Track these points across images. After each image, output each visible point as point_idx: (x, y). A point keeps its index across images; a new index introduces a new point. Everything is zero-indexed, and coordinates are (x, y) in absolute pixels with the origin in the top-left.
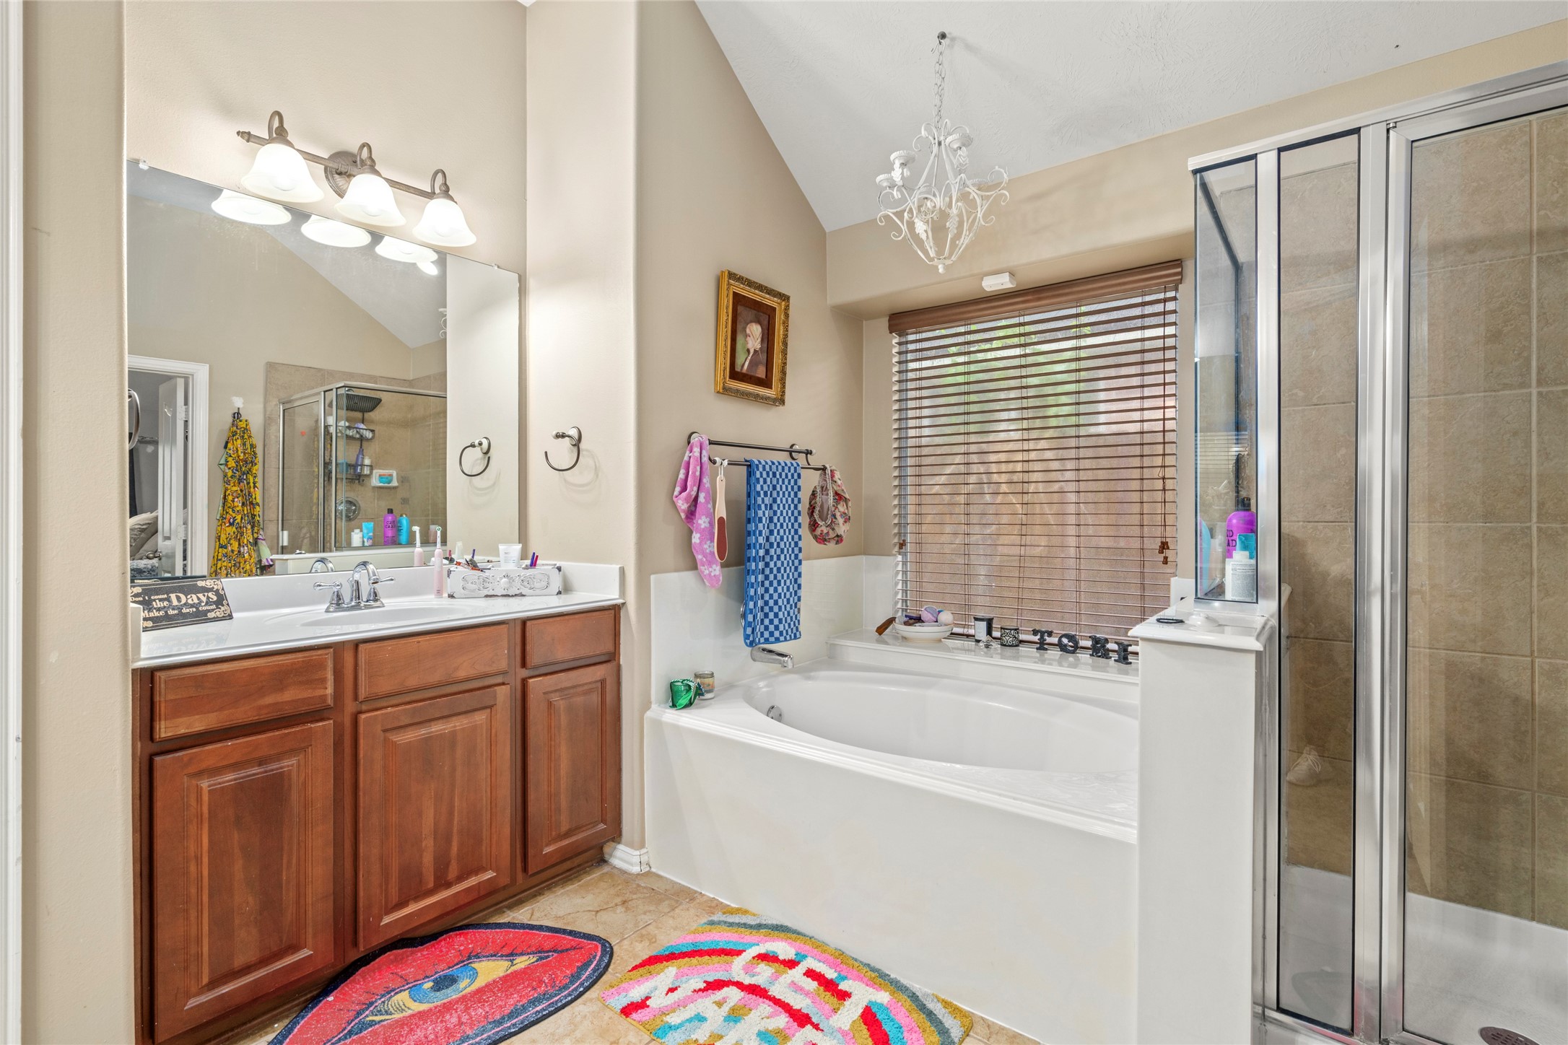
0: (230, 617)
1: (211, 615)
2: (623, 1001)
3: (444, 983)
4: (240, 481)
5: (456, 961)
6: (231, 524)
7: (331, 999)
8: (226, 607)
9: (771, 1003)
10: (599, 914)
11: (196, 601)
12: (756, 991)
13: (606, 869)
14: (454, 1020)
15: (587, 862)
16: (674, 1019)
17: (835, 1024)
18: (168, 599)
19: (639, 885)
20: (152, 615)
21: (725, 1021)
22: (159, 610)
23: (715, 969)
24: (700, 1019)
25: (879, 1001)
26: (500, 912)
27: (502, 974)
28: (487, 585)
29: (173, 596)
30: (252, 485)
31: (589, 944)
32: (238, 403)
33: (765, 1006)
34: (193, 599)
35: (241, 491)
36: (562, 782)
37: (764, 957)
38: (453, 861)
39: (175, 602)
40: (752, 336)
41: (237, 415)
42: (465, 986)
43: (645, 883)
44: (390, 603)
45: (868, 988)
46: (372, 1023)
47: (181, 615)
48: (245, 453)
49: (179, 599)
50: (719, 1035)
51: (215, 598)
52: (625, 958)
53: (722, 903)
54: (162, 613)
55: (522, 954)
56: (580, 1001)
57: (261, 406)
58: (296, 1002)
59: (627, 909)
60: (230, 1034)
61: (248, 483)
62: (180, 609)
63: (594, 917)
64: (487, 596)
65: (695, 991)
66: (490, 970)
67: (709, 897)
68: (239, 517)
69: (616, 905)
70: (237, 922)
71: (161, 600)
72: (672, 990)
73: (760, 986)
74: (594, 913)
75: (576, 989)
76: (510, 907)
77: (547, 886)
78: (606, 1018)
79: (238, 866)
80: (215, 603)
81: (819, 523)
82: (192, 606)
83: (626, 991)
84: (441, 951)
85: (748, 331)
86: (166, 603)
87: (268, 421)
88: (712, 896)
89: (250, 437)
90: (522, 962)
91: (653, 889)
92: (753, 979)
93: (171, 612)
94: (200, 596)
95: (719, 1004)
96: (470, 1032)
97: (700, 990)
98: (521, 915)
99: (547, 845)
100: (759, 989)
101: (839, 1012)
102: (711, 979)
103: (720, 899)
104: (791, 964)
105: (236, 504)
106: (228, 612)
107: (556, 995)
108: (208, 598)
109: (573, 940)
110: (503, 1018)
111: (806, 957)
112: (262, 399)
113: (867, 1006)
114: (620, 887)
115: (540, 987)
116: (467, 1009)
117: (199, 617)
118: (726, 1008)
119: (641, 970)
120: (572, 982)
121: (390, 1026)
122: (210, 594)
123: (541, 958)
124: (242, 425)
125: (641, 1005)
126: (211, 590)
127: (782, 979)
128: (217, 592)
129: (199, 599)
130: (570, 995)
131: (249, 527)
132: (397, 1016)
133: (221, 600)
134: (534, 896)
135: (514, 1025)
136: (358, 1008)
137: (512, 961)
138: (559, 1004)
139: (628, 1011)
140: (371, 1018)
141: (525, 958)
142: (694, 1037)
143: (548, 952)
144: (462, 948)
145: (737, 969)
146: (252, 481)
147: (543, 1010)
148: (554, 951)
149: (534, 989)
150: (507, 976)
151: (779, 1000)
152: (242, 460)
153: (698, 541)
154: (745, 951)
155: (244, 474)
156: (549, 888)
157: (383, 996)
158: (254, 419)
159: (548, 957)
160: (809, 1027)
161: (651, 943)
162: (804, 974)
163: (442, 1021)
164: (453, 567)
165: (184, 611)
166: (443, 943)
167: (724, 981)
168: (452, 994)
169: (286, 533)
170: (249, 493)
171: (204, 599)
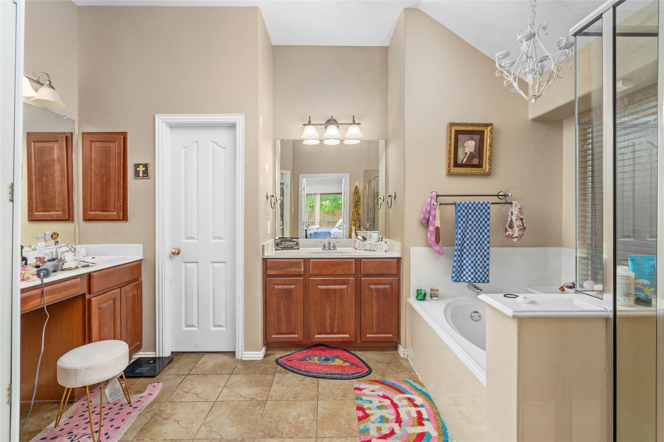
0: (299, 249)
1: (294, 248)
2: (357, 386)
3: (327, 359)
4: (356, 207)
5: (334, 356)
6: (354, 221)
7: (305, 351)
8: (298, 246)
9: (395, 411)
10: (378, 363)
11: (292, 244)
12: (395, 406)
13: (395, 352)
14: (320, 368)
15: (390, 347)
16: (364, 398)
17: (407, 429)
18: (286, 243)
19: (399, 361)
20: (282, 246)
21: (377, 407)
22: (283, 245)
23: (389, 393)
24: (371, 402)
25: (431, 434)
26: (356, 350)
27: (339, 364)
28: (365, 246)
29: (287, 242)
30: (359, 208)
31: (366, 368)
32: (357, 184)
33: (392, 411)
34: (291, 243)
35: (356, 210)
36: (374, 315)
37: (410, 399)
38: (335, 327)
39: (287, 244)
40: (468, 147)
41: (356, 187)
42: (330, 363)
43: (401, 361)
44: (338, 249)
45: (433, 428)
46: (307, 360)
47: (288, 247)
48: (357, 199)
49: (288, 243)
50: (370, 409)
51: (296, 244)
52: (372, 377)
53: (418, 378)
54: (284, 246)
55: (348, 362)
56: (349, 380)
57: (363, 184)
58: (299, 349)
59: (387, 365)
60: (285, 349)
61: (358, 208)
62: (288, 245)
63: (376, 363)
64: (365, 250)
65: (378, 395)
66: (338, 362)
67: (416, 374)
68: (355, 219)
69: (386, 363)
70: (282, 321)
71: (284, 243)
72: (372, 391)
73: (397, 405)
74: (377, 362)
75: (350, 377)
76: (359, 350)
77: (373, 349)
78: (350, 388)
79: (282, 308)
80: (296, 245)
81: (508, 229)
82: (290, 245)
83: (361, 384)
84: (333, 352)
85: (465, 145)
86: (285, 244)
87: (365, 188)
88: (417, 375)
89: (359, 194)
90: (346, 364)
91: (401, 364)
92: (398, 402)
93: (286, 246)
94: (293, 243)
95: (380, 402)
96: (320, 373)
97: (380, 396)
98: (359, 354)
99: (369, 334)
100: (397, 406)
101: (413, 427)
102: (386, 395)
103: (419, 377)
104: (416, 406)
105: (355, 214)
106: (298, 247)
107: (345, 375)
108: (294, 243)
109: (363, 365)
110: (329, 374)
111: (424, 407)
112: (363, 182)
113: (425, 432)
114: (393, 359)
115: (344, 372)
116: (325, 367)
117: (292, 248)
118: (380, 404)
119: (371, 382)
120: (351, 375)
121: (308, 363)
122: (295, 243)
123: (351, 366)
124: (357, 190)
125: (360, 389)
126: (295, 242)
127: (407, 408)
128: (297, 242)
129: (292, 243)
130: (348, 377)
131: (358, 221)
132: (311, 361)
133: (297, 244)
134: (368, 350)
135: (329, 376)
136: (307, 356)
137: (344, 362)
138: (343, 378)
139: (356, 389)
140: (307, 359)
141: (348, 363)
142: (364, 405)
143: (354, 365)
144: (338, 354)
145: (397, 397)
146: (359, 207)
147: (338, 377)
148: (355, 366)
149: (342, 371)
150: (340, 365)
151: (399, 412)
152: (357, 201)
153: (429, 236)
154: (406, 394)
155: (357, 205)
156: (374, 350)
157: (313, 356)
158: (361, 188)
159: (353, 366)
160: (398, 424)
161: (383, 377)
162: (416, 411)
163: (318, 367)
164: (357, 240)
165: (289, 246)
166: (335, 351)
167: (389, 397)
168: (325, 363)
169: (368, 223)
170: (358, 211)
171: (293, 244)
